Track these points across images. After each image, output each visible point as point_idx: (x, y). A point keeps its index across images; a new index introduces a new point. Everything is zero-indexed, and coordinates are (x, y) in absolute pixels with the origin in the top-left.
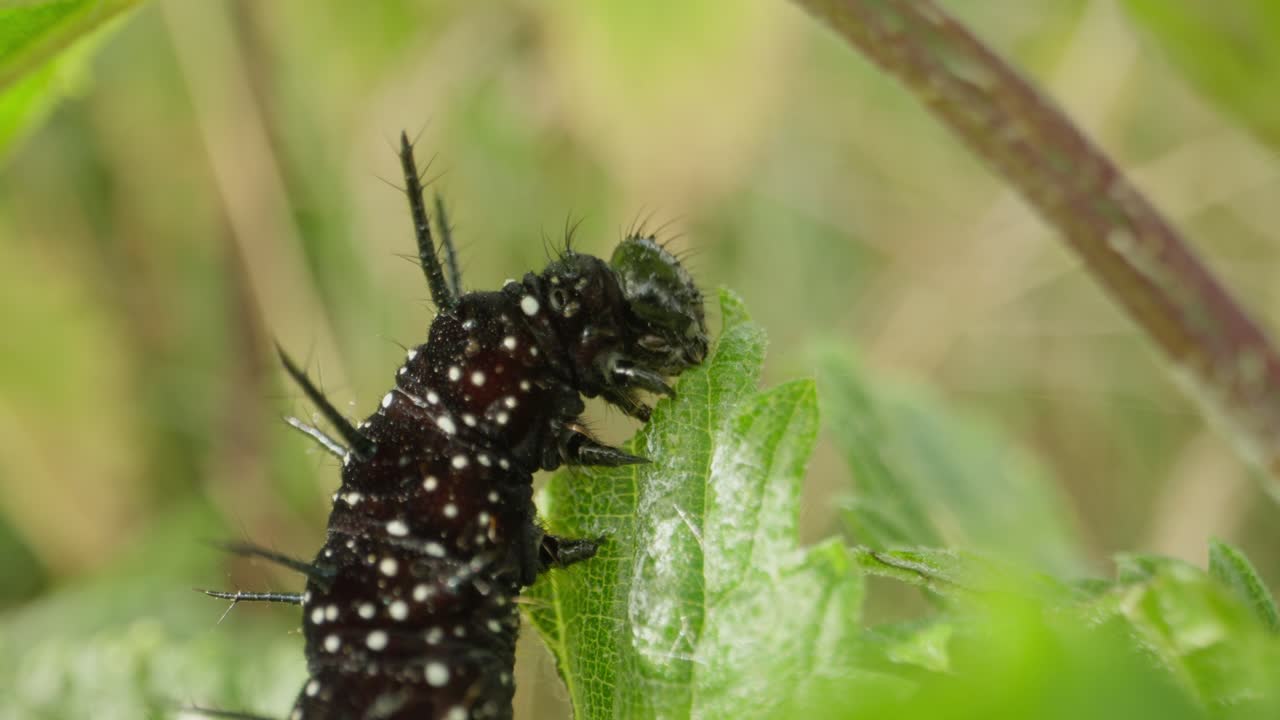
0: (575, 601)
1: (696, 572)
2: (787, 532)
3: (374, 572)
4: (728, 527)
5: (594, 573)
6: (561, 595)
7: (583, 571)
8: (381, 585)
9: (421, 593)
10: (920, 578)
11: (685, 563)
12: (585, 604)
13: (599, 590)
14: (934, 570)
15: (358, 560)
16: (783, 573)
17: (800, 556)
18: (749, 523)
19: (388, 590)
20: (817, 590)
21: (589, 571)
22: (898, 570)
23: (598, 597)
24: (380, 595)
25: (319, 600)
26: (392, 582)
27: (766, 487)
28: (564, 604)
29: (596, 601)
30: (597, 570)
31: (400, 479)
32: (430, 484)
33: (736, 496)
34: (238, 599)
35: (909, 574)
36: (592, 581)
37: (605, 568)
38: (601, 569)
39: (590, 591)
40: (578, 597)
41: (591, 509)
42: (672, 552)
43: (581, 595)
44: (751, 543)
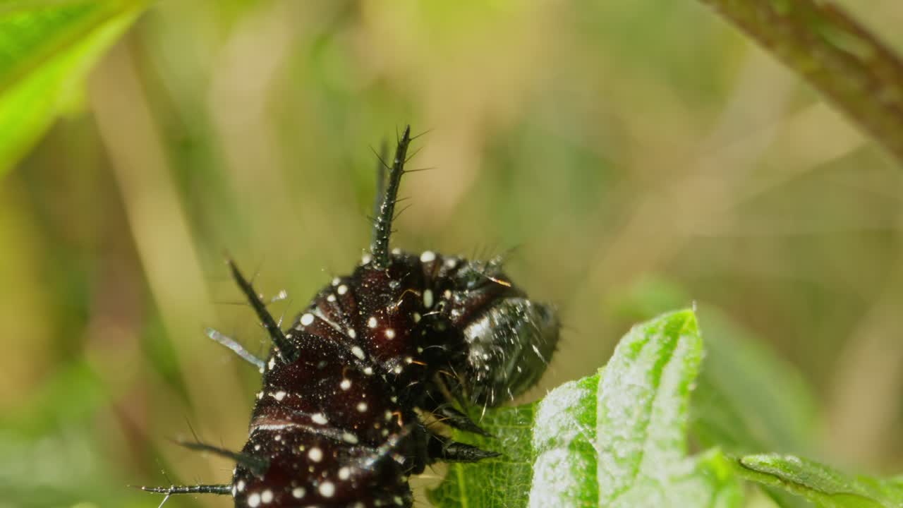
0: (481, 499)
1: (591, 478)
2: (675, 444)
3: (304, 459)
4: (621, 438)
5: (497, 475)
6: (468, 492)
7: (488, 473)
8: (311, 470)
9: (344, 474)
10: (779, 481)
11: (581, 469)
12: (490, 502)
13: (502, 490)
14: (789, 474)
15: (288, 450)
16: (674, 480)
17: (689, 465)
18: (640, 435)
19: (317, 474)
20: (705, 496)
21: (494, 473)
22: (760, 474)
23: (502, 496)
24: (310, 479)
25: (253, 486)
26: (320, 466)
27: (655, 404)
28: (470, 501)
29: (500, 499)
30: (501, 472)
31: (319, 379)
32: (346, 384)
33: (628, 413)
34: (172, 492)
35: (769, 478)
36: (496, 481)
37: (508, 472)
38: (504, 472)
39: (494, 490)
40: (483, 495)
41: (496, 421)
42: (570, 460)
43: (486, 493)
44: (641, 453)
